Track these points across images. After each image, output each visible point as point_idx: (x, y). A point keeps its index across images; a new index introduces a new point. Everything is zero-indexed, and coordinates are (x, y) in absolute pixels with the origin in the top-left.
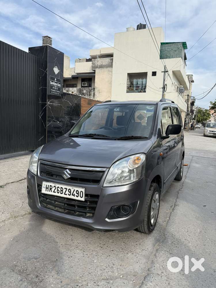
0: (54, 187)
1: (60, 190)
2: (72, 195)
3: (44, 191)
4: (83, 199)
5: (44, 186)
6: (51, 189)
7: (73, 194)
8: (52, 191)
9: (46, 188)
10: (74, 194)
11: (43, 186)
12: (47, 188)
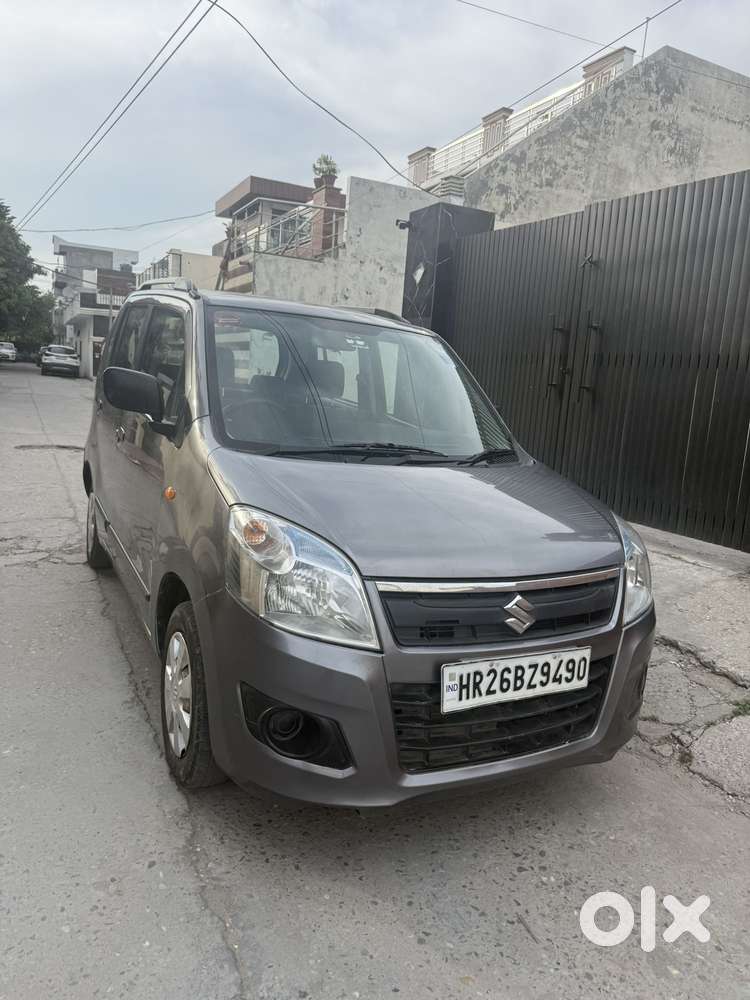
0: (489, 675)
1: (511, 677)
2: (555, 680)
3: (451, 702)
4: (584, 683)
5: (451, 683)
6: (477, 686)
7: (558, 677)
8: (480, 694)
9: (462, 687)
10: (561, 676)
11: (446, 682)
12: (464, 687)
